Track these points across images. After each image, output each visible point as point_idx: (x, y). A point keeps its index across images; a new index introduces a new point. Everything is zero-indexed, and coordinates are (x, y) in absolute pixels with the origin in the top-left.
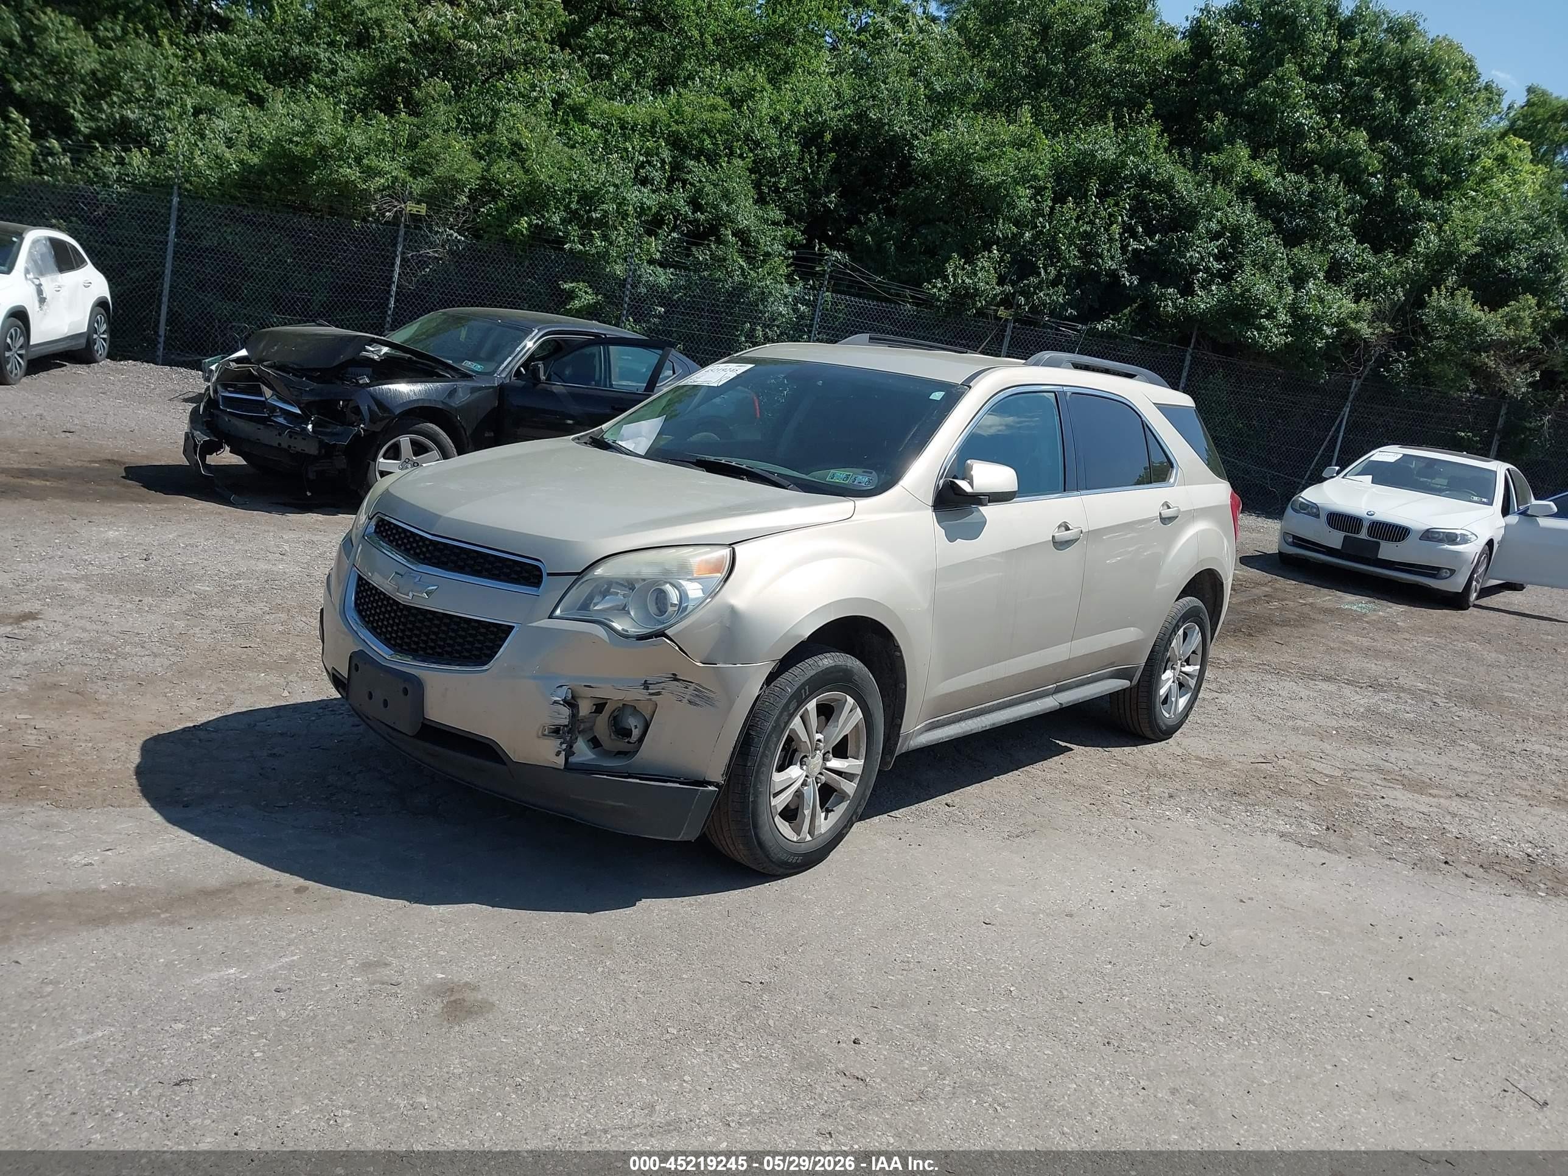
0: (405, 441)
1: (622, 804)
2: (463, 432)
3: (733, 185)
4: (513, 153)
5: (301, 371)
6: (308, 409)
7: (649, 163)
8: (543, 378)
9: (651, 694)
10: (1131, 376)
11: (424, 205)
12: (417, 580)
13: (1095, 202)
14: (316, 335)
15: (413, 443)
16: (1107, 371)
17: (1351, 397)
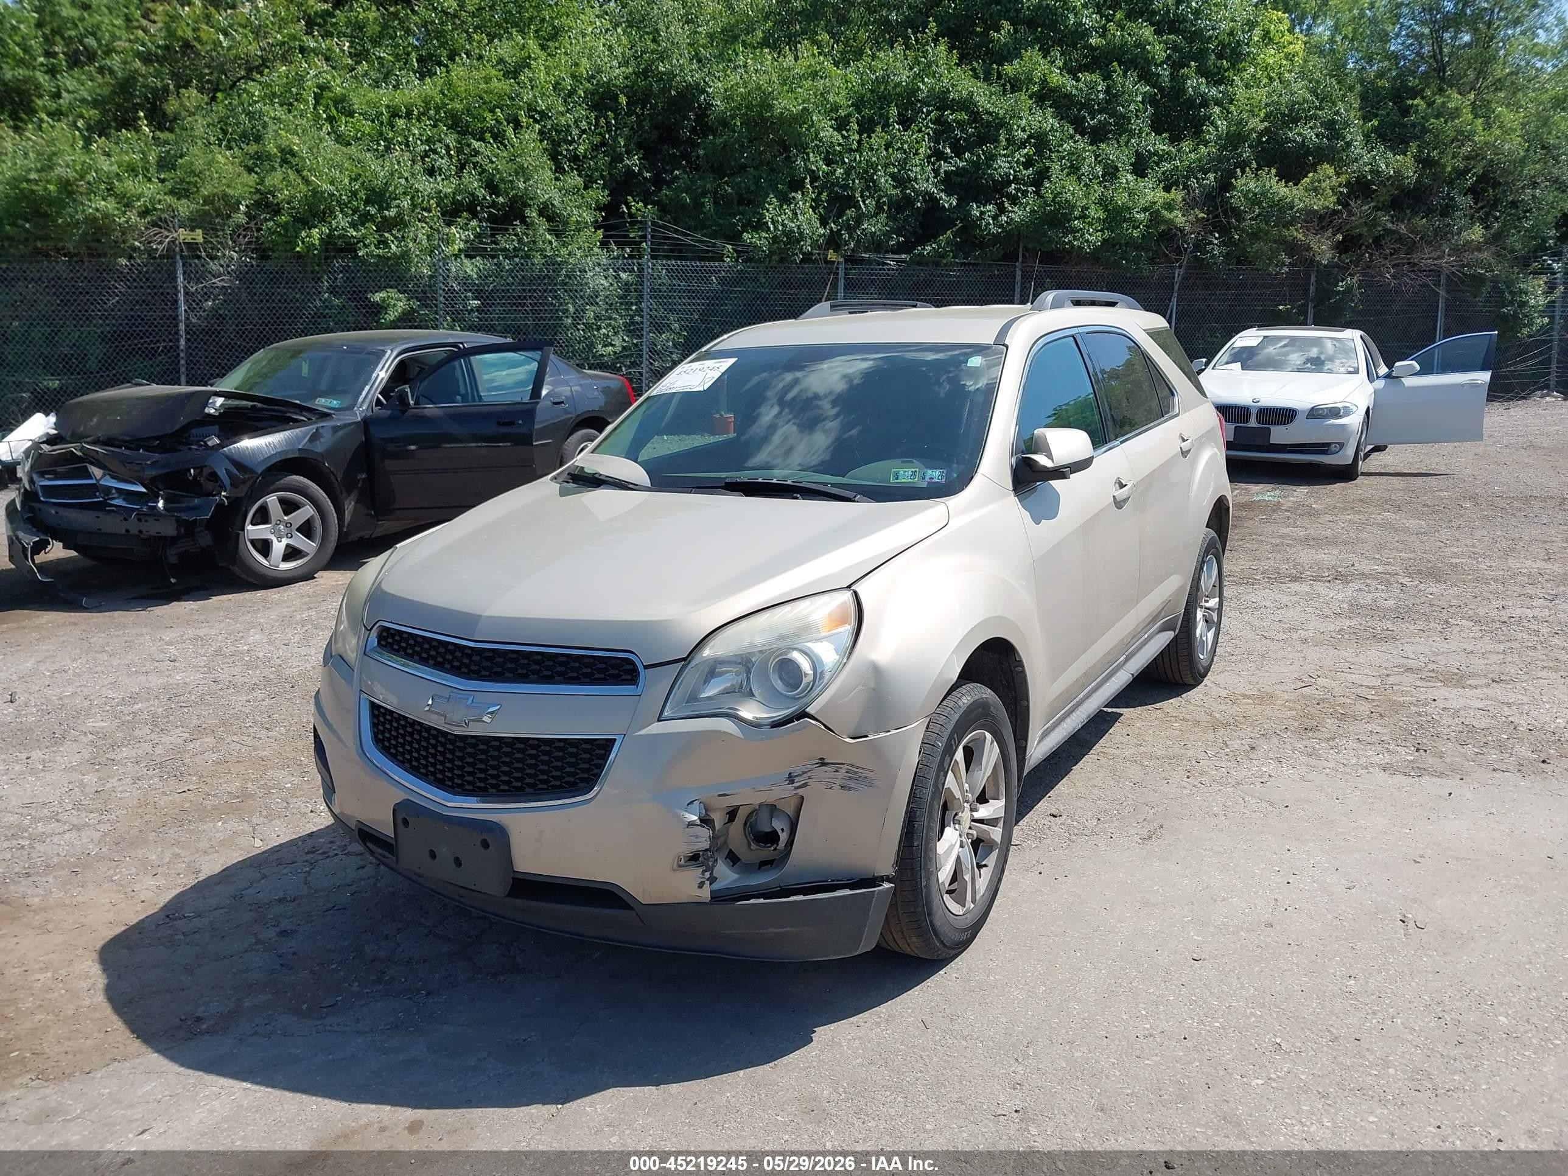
0: (272, 500)
1: (788, 929)
2: (334, 480)
3: (527, 161)
4: (284, 161)
5: (135, 443)
6: (154, 488)
7: (435, 152)
8: (412, 402)
9: (797, 788)
10: (1113, 304)
11: (199, 232)
12: (470, 701)
13: (899, 130)
14: (138, 399)
15: (282, 501)
16: (1093, 303)
17: (1176, 287)
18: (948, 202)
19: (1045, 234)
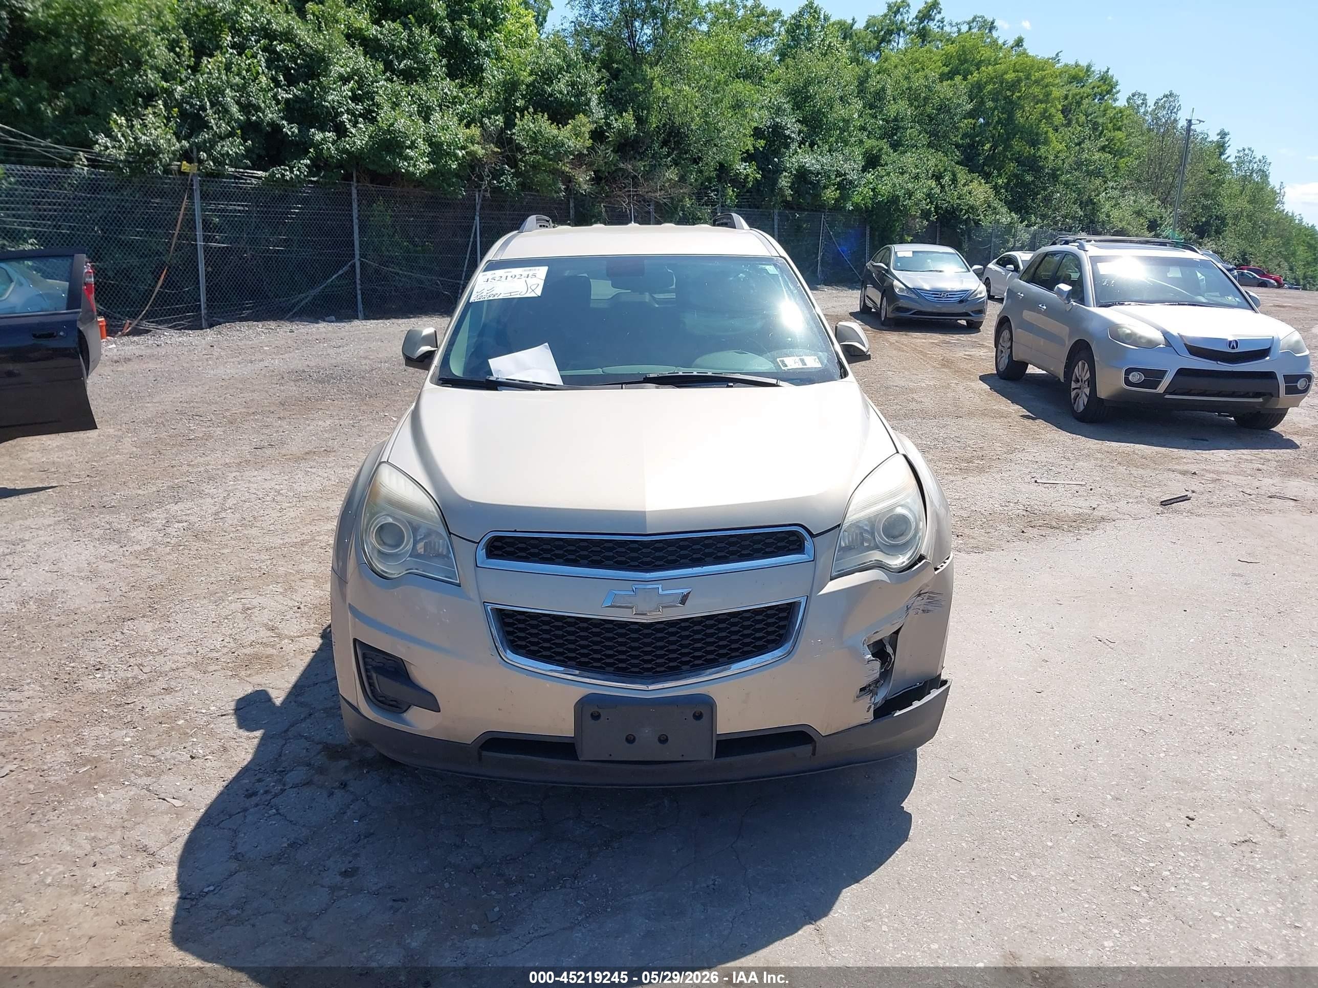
17: (478, 208)
18: (290, 129)
19: (383, 159)
